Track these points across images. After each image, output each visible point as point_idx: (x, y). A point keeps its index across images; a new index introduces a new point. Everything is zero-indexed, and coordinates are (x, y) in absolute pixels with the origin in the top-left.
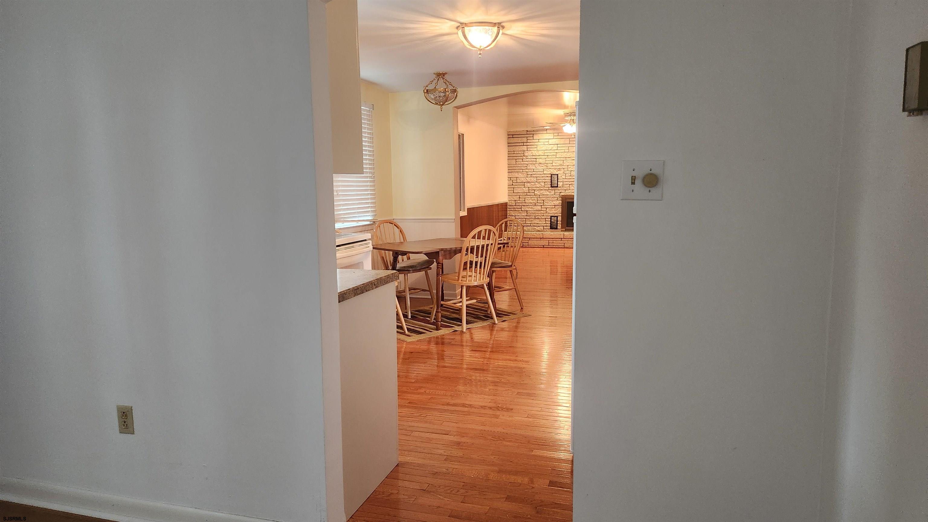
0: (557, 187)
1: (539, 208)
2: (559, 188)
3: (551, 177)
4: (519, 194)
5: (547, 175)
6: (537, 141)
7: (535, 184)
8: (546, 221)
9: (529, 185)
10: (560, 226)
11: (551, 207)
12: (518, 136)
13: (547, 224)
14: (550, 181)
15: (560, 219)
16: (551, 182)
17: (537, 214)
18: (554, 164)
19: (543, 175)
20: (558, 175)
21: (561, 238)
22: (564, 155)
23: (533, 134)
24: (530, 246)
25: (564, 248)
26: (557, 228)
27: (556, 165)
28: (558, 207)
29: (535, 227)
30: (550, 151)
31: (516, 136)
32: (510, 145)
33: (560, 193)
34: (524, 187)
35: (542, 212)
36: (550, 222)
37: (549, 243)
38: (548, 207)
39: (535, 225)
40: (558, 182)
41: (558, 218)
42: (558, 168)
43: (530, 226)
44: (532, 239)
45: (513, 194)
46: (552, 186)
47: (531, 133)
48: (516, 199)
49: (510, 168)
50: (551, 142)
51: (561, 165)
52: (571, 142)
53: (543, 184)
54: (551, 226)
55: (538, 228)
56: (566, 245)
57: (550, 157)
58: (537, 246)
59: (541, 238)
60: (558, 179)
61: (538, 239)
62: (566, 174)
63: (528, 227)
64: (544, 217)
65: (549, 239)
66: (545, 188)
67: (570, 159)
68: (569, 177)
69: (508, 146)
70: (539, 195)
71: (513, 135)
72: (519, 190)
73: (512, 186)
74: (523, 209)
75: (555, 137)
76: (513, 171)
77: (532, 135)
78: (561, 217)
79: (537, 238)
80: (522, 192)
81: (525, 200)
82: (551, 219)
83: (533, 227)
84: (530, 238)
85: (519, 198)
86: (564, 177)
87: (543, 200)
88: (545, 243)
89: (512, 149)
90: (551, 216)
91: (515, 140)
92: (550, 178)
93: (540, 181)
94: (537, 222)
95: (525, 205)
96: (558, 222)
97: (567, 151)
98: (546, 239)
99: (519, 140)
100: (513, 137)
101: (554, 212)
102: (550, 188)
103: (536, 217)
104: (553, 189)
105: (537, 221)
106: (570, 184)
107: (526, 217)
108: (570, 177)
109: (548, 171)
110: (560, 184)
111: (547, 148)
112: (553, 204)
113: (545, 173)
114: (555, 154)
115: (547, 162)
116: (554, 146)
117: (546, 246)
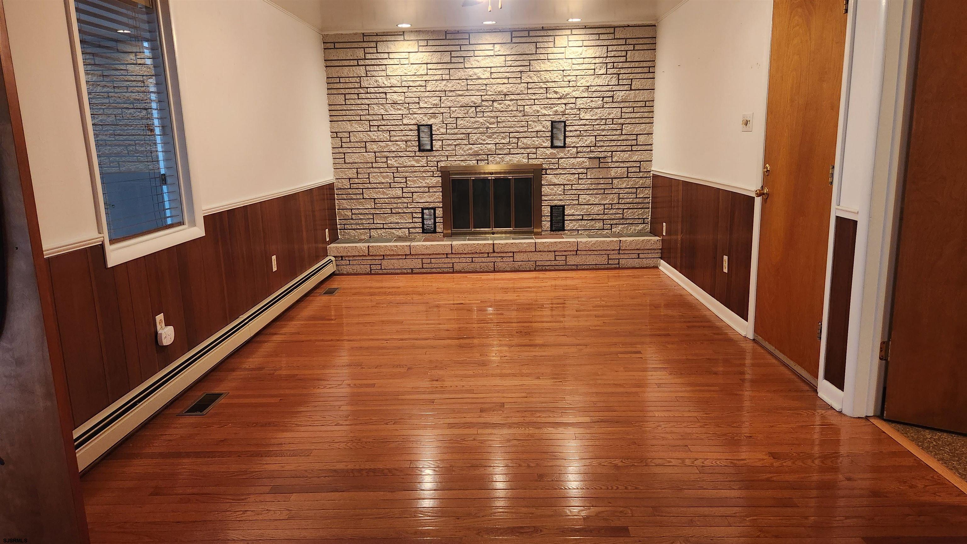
0: (431, 150)
1: (399, 192)
2: (435, 153)
3: (418, 130)
4: (356, 166)
5: (411, 127)
6: (386, 56)
7: (387, 145)
8: (413, 218)
9: (375, 147)
10: (442, 226)
11: (422, 190)
12: (345, 45)
13: (415, 224)
14: (417, 139)
15: (439, 212)
16: (419, 140)
17: (395, 205)
18: (422, 105)
19: (402, 127)
20: (431, 126)
21: (447, 254)
22: (442, 85)
23: (377, 42)
24: (385, 271)
25: (453, 272)
26: (435, 232)
27: (425, 105)
28: (435, 190)
29: (393, 231)
30: (413, 78)
31: (341, 45)
32: (329, 64)
33: (438, 162)
34: (366, 152)
35: (405, 200)
36: (420, 220)
37: (423, 264)
38: (416, 190)
39: (392, 226)
40: (432, 140)
41: (437, 212)
42: (431, 112)
43: (383, 228)
44: (389, 257)
45: (344, 166)
46: (422, 148)
47: (371, 39)
48: (350, 176)
49: (334, 113)
50: (414, 58)
51: (436, 106)
52: (454, 60)
53: (402, 145)
54: (423, 228)
55: (399, 233)
56: (457, 267)
57: (414, 89)
58: (399, 271)
59: (406, 255)
60: (431, 135)
61: (400, 257)
62: (446, 124)
63: (378, 230)
64: (409, 211)
65: (423, 257)
66: (408, 153)
67: (453, 94)
68: (452, 131)
69: (326, 67)
70: (397, 167)
71: (334, 43)
72: (355, 158)
73: (341, 150)
74: (366, 196)
75: (421, 49)
76: (341, 118)
77: (373, 45)
78: (441, 209)
79: (399, 255)
80: (362, 161)
81: (369, 178)
82: (423, 213)
83: (389, 230)
84: (384, 255)
85: (357, 173)
86: (443, 130)
87: (406, 178)
88: (416, 263)
89: (334, 72)
90: (423, 209)
91: (342, 54)
92: (416, 132)
93: (397, 138)
94: (397, 221)
95: (370, 187)
96: (437, 220)
97: (447, 77)
98: (416, 257)
99: (349, 54)
100: (335, 48)
101: (429, 200)
102: (418, 154)
103: (394, 211)
104: (423, 154)
105: (394, 219)
106: (455, 143)
107: (373, 211)
108: (456, 131)
109: (412, 118)
110: (437, 145)
111: (406, 71)
112: (425, 185)
113: (405, 122)
114: (423, 83)
115: (408, 100)
116: (420, 67)
117: (418, 271)
